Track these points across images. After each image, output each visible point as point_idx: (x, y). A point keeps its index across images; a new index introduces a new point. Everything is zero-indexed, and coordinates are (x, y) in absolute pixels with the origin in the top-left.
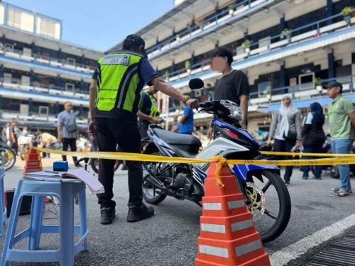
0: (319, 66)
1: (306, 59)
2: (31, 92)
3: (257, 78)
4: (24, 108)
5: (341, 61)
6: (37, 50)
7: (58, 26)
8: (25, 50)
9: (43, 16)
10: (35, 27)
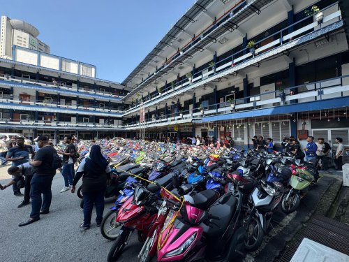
0: (238, 88)
1: (229, 84)
2: (77, 109)
3: (200, 97)
4: (73, 119)
5: (253, 83)
6: (80, 84)
7: (93, 69)
8: (73, 85)
9: (84, 64)
10: (79, 71)
